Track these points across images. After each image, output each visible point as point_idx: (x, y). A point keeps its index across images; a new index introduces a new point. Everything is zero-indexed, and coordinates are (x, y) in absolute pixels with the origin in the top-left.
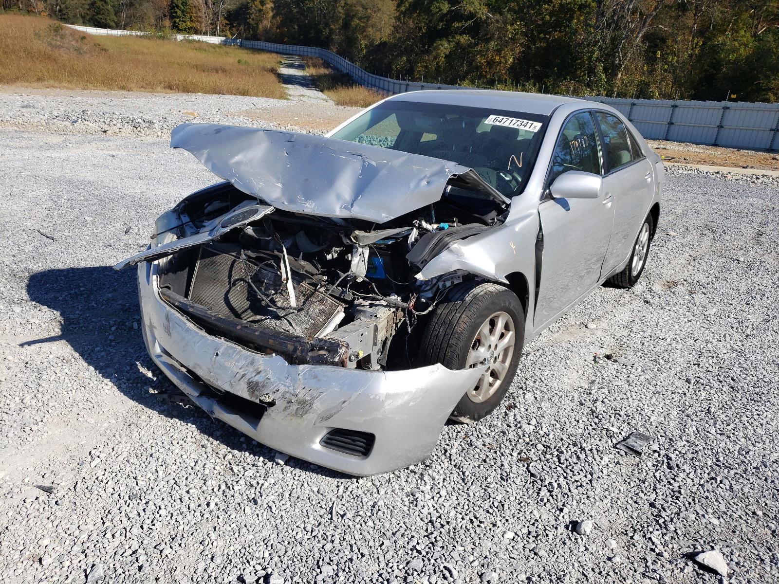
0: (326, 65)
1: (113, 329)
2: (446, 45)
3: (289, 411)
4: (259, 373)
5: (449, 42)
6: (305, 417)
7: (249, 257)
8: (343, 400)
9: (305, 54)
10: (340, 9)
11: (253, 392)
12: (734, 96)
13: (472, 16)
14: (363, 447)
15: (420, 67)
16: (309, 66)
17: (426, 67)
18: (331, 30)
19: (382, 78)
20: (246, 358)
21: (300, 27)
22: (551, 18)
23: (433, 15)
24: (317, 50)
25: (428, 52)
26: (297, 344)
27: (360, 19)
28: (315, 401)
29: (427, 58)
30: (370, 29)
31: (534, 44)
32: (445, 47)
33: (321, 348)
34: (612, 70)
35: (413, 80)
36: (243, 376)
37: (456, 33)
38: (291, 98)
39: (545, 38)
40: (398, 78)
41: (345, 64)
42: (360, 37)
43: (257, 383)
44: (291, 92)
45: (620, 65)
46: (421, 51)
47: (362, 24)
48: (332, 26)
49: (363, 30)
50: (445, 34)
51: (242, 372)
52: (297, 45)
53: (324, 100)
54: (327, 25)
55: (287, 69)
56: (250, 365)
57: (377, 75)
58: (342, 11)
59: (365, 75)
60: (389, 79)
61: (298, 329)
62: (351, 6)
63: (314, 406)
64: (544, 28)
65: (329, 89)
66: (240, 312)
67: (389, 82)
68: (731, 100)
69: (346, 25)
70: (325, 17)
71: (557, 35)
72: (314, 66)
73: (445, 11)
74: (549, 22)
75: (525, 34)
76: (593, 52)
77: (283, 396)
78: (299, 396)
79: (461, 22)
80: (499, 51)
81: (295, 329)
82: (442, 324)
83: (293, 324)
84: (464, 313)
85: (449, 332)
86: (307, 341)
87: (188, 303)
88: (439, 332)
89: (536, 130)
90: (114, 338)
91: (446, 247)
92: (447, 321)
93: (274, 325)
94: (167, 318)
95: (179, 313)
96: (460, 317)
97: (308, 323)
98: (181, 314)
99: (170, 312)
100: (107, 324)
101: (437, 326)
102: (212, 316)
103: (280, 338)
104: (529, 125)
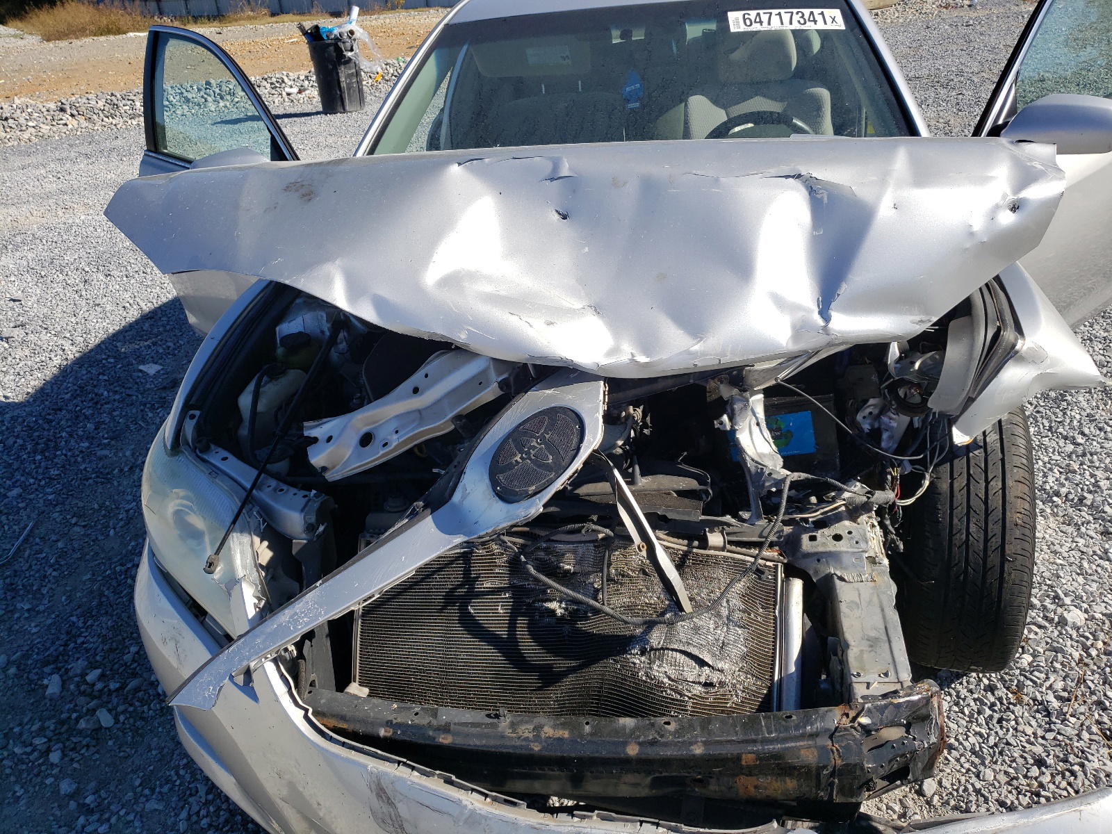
1: (55, 757)
33: (891, 725)
53: (15, 36)
81: (721, 671)
82: (968, 514)
83: (708, 659)
84: (1008, 475)
85: (995, 529)
86: (845, 722)
87: (417, 720)
88: (968, 533)
89: (840, 25)
90: (74, 786)
91: (1011, 353)
92: (977, 504)
93: (666, 680)
94: (381, 791)
95: (413, 768)
96: (1004, 488)
97: (738, 643)
98: (419, 770)
99: (386, 774)
100: (29, 749)
101: (956, 521)
102: (527, 739)
103: (772, 741)
104: (819, 18)
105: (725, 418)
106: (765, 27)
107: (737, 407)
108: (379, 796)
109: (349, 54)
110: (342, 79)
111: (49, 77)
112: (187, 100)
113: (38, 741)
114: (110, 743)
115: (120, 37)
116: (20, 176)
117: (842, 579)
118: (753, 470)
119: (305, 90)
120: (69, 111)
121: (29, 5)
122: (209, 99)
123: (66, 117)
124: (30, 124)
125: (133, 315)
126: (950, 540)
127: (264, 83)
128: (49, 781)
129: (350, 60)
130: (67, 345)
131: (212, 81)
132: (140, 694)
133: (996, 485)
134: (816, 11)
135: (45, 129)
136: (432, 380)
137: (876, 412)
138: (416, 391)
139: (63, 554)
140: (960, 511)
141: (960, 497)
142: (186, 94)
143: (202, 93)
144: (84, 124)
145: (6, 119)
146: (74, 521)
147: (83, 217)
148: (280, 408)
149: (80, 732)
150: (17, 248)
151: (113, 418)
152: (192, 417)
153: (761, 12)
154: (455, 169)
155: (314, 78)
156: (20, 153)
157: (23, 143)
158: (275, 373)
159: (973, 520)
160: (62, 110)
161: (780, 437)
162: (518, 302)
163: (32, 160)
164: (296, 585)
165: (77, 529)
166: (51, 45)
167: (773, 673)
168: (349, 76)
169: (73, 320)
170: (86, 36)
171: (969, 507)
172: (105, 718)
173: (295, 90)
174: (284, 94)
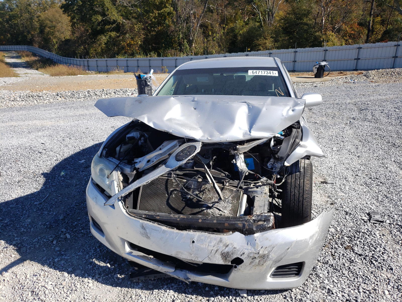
0: (34, 55)
1: (55, 242)
2: (104, 38)
3: (253, 264)
4: (227, 246)
5: (105, 36)
6: (264, 264)
7: (178, 175)
8: (287, 248)
9: (18, 50)
10: (36, 23)
11: (226, 259)
12: (249, 49)
13: (114, 22)
14: (296, 271)
15: (92, 51)
16: (23, 56)
17: (95, 50)
18: (32, 35)
19: (71, 59)
20: (215, 239)
21: (11, 35)
22: (155, 20)
23: (94, 23)
24: (26, 47)
25: (94, 42)
26: (243, 222)
27: (49, 27)
28: (270, 253)
29: (95, 46)
30: (57, 33)
31: (150, 33)
32: (104, 39)
33: (260, 220)
34: (190, 43)
35: (90, 58)
36: (217, 251)
37: (108, 31)
38: (20, 75)
39: (154, 30)
40: (81, 58)
41: (46, 53)
42: (51, 37)
43: (228, 253)
44: (18, 72)
45: (193, 40)
46: (91, 42)
47: (52, 31)
48: (32, 33)
49: (53, 34)
50: (102, 32)
51: (215, 249)
52: (12, 45)
53: (41, 74)
54: (29, 32)
55: (10, 59)
56: (220, 243)
57: (68, 57)
58: (37, 24)
59: (61, 58)
60: (76, 59)
61: (225, 211)
62: (42, 21)
63: (270, 257)
64: (153, 25)
65: (41, 68)
66: (180, 210)
67: (76, 60)
68: (248, 51)
69: (42, 31)
70: (26, 28)
71: (160, 28)
72: (27, 56)
73: (100, 20)
74: (154, 22)
75: (143, 29)
76: (179, 35)
77: (248, 256)
78: (260, 252)
79: (110, 25)
80: (132, 39)
81: (224, 212)
82: (295, 188)
83: (221, 209)
84: (305, 179)
85: (301, 191)
86: (250, 218)
87: (152, 214)
88: (295, 192)
89: (277, 75)
90: (59, 249)
91: (298, 145)
92: (297, 185)
93: (211, 213)
94: (143, 227)
95: (150, 222)
96: (304, 182)
97: (230, 207)
98: (152, 222)
99: (144, 223)
100: (48, 240)
101: (292, 189)
102: (177, 218)
103: (232, 221)
104: (272, 73)
105: (234, 160)
106: (257, 74)
107: (237, 157)
108: (142, 228)
109: (148, 83)
110: (146, 91)
111: (53, 86)
112: (96, 94)
113: (50, 239)
114: (69, 241)
115: (75, 76)
116: (44, 112)
117: (257, 196)
118: (240, 171)
119: (133, 94)
120: (59, 96)
121: (47, 65)
122: (103, 95)
123: (58, 97)
124: (47, 99)
125: (77, 150)
126: (290, 194)
127: (121, 91)
128: (53, 247)
129: (149, 85)
130: (58, 155)
131: (105, 89)
132: (77, 232)
133: (302, 181)
134: (271, 71)
135: (51, 100)
136: (164, 147)
137: (272, 163)
138: (160, 149)
139: (56, 202)
140: (293, 187)
141: (293, 184)
142: (96, 93)
143: (101, 93)
144: (64, 100)
145: (40, 97)
146: (59, 196)
147: (63, 124)
148: (126, 151)
149: (61, 238)
150: (43, 131)
151: (71, 173)
152: (105, 150)
153: (257, 71)
154: (172, 98)
155: (137, 91)
156: (43, 107)
157: (44, 104)
158: (126, 143)
159: (296, 189)
160: (58, 95)
161: (247, 165)
162: (183, 125)
163: (48, 108)
164: (127, 184)
165: (60, 197)
166: (53, 77)
167: (237, 214)
168: (149, 90)
169: (60, 149)
170: (64, 75)
171: (295, 186)
172: (68, 236)
173: (130, 94)
174: (127, 95)
